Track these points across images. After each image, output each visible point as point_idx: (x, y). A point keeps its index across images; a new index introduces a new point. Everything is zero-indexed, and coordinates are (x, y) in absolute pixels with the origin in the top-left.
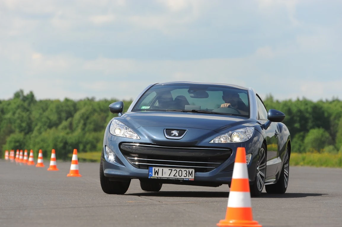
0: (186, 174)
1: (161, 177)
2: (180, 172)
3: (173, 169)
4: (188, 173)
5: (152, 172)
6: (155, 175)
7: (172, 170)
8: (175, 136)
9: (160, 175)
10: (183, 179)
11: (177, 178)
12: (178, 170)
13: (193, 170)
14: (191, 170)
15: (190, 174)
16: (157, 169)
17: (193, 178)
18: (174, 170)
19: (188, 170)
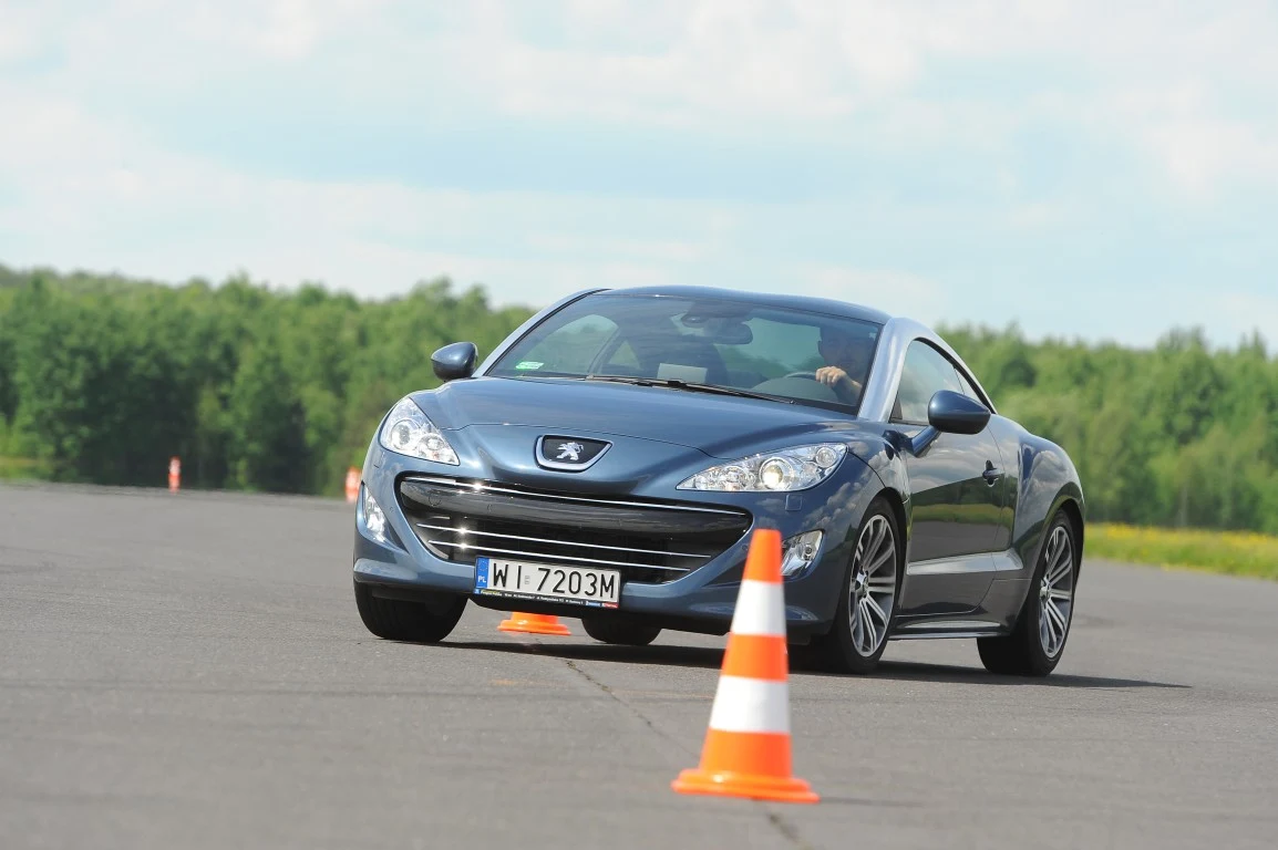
0: (593, 585)
1: (513, 593)
2: (575, 578)
3: (553, 569)
4: (598, 585)
5: (486, 574)
6: (495, 584)
7: (548, 571)
8: (567, 460)
9: (511, 587)
10: (584, 601)
11: (565, 599)
12: (568, 570)
13: (617, 575)
14: (608, 574)
15: (607, 587)
16: (501, 564)
17: (615, 599)
18: (556, 573)
19: (598, 573)
